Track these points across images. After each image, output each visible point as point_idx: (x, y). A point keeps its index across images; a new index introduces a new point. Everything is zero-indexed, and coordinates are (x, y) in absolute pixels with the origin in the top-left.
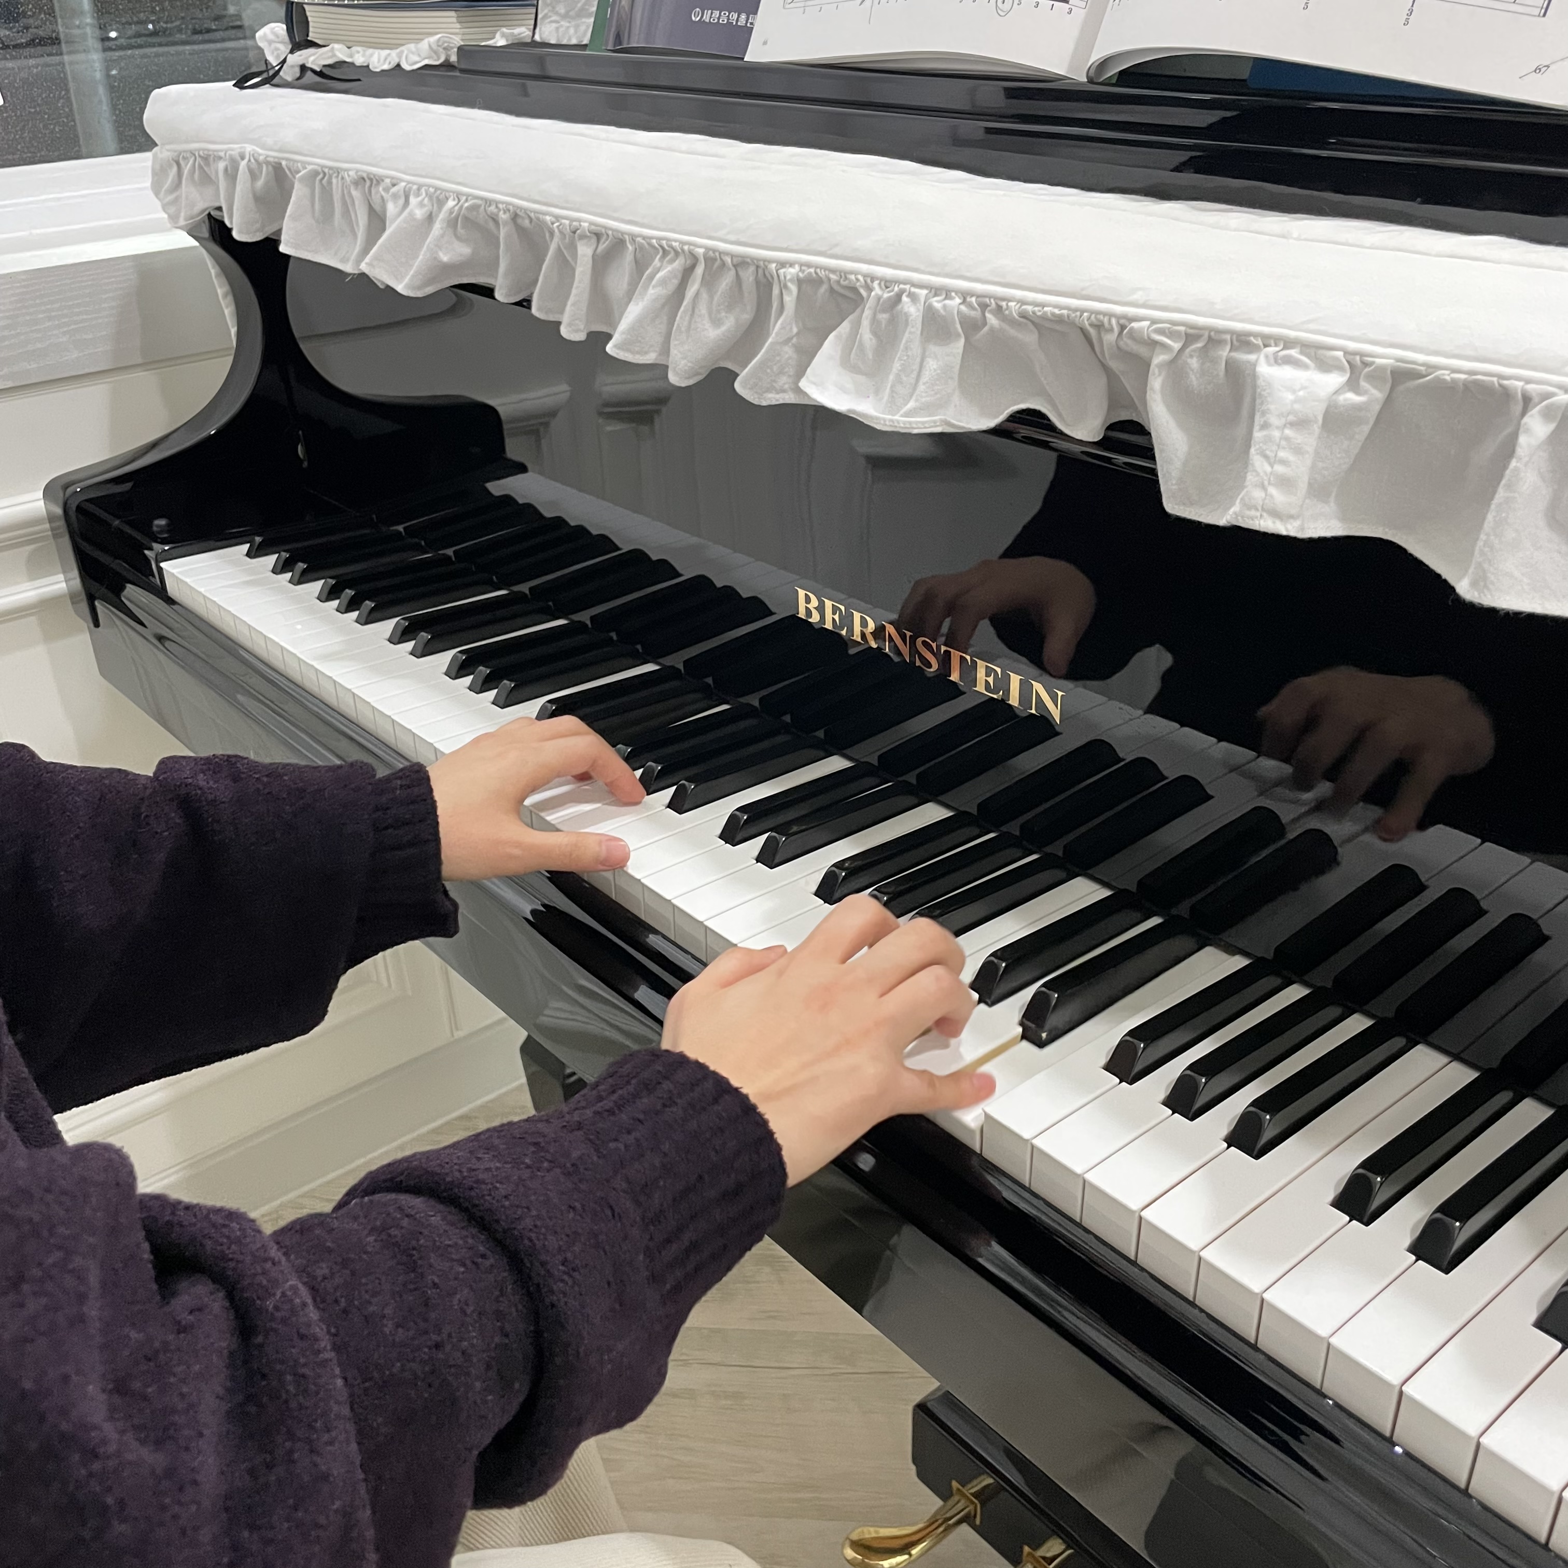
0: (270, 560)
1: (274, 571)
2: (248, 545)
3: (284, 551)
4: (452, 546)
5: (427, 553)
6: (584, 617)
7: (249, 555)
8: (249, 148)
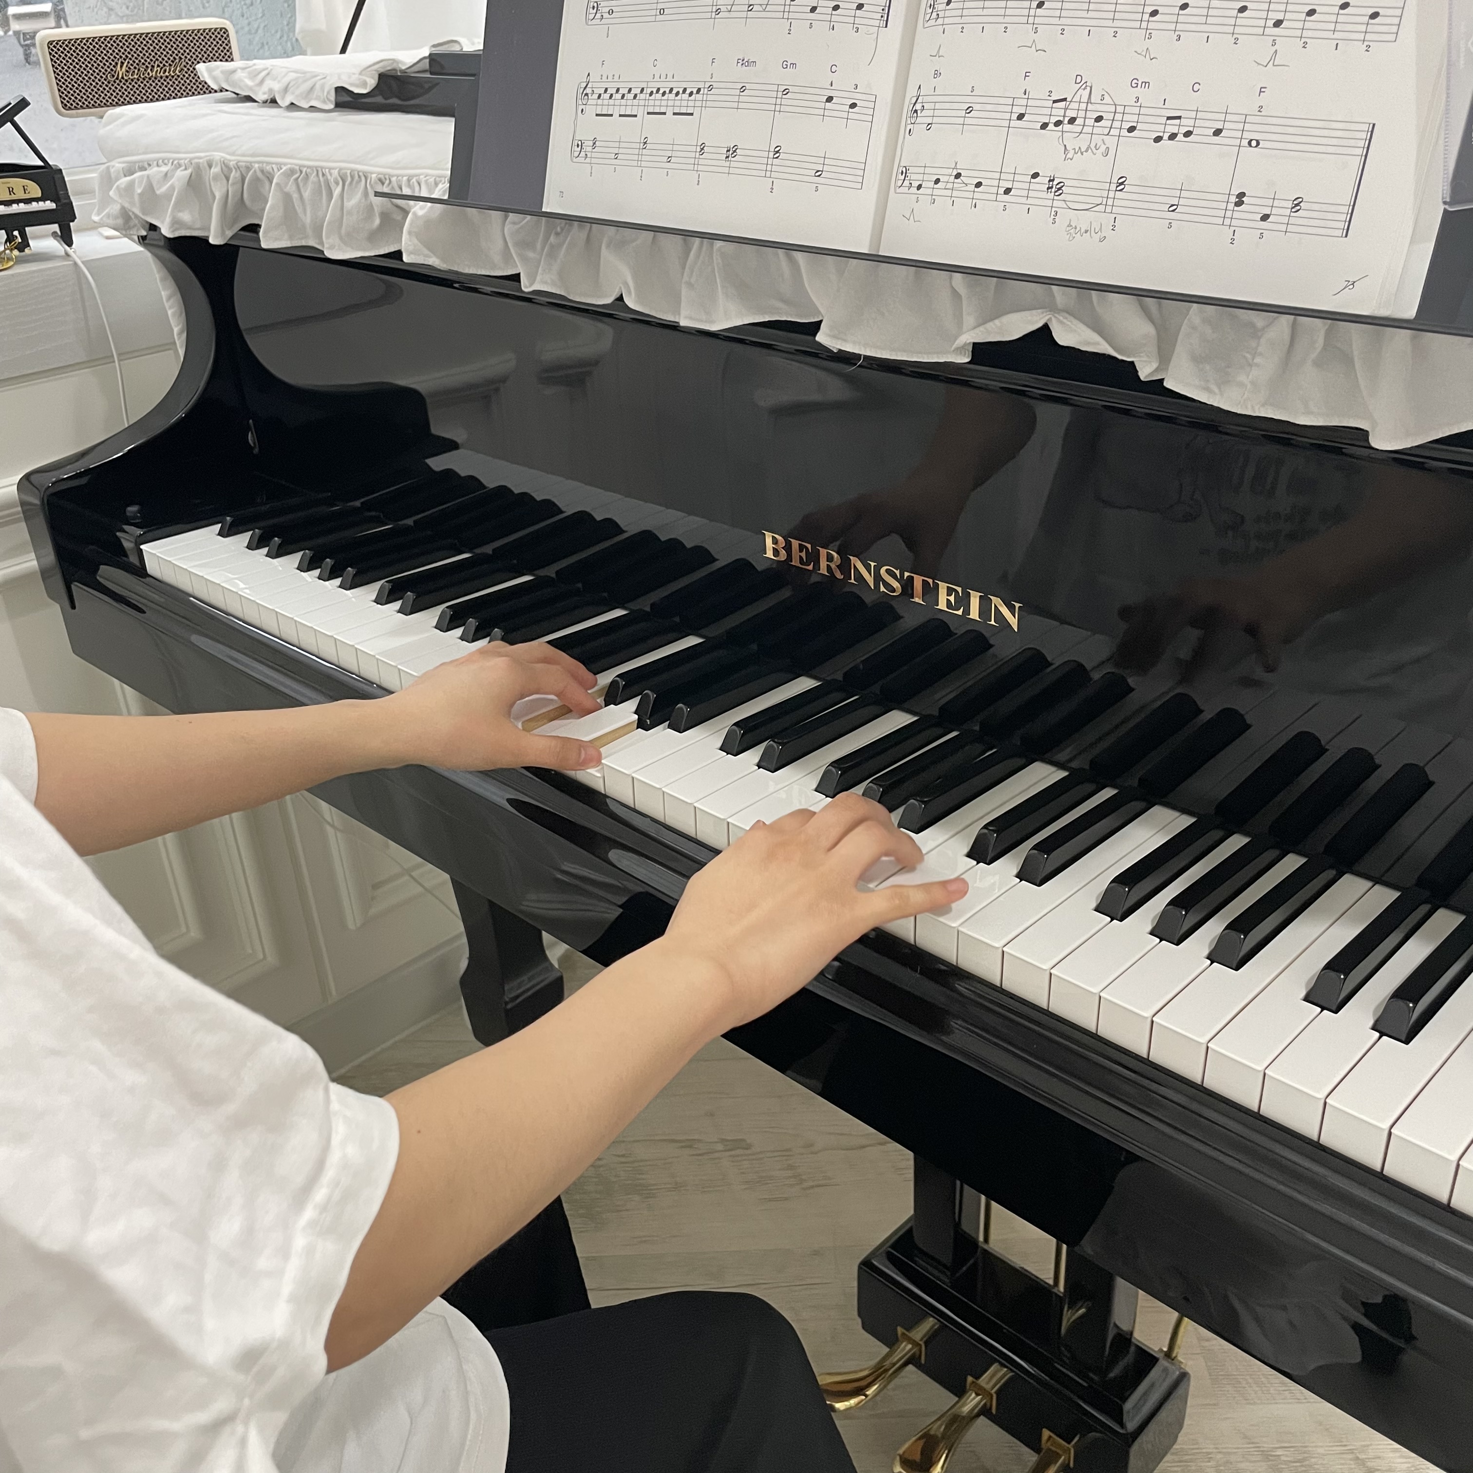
0: (244, 538)
1: (249, 547)
2: (220, 525)
3: (259, 529)
4: (411, 517)
5: (386, 524)
6: (551, 571)
7: (221, 534)
8: (218, 155)
